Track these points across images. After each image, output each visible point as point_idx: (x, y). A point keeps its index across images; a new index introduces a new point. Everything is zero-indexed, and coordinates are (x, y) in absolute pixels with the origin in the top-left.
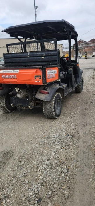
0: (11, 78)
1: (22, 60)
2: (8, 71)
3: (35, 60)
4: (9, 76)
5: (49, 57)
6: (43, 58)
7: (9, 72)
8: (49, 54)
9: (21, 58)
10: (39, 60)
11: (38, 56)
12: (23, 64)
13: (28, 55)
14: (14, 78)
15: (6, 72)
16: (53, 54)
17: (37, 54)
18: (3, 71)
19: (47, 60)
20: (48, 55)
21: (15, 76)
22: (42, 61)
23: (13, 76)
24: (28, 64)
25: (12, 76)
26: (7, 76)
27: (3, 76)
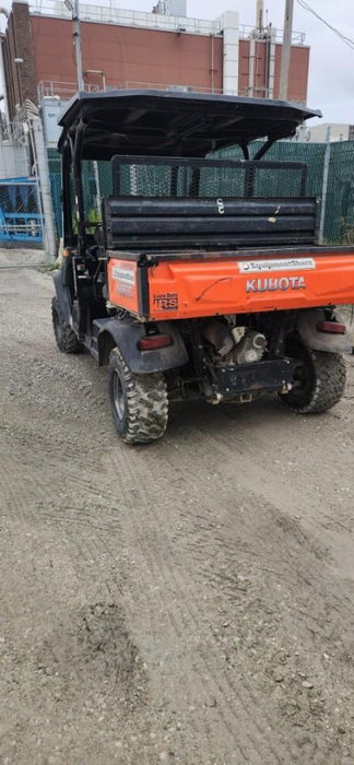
0: (284, 290)
1: (192, 226)
2: (276, 265)
3: (243, 228)
4: (277, 283)
5: (290, 218)
6: (272, 220)
7: (276, 268)
8: (293, 210)
9: (189, 219)
10: (259, 229)
11: (256, 212)
12: (198, 241)
13: (220, 208)
14: (296, 289)
15: (267, 269)
16: (303, 211)
17: (254, 208)
18: (249, 263)
19: (284, 227)
20: (288, 212)
21: (302, 279)
22: (269, 230)
23: (293, 279)
24: (219, 241)
25: (290, 281)
26: (269, 283)
27: (249, 285)
